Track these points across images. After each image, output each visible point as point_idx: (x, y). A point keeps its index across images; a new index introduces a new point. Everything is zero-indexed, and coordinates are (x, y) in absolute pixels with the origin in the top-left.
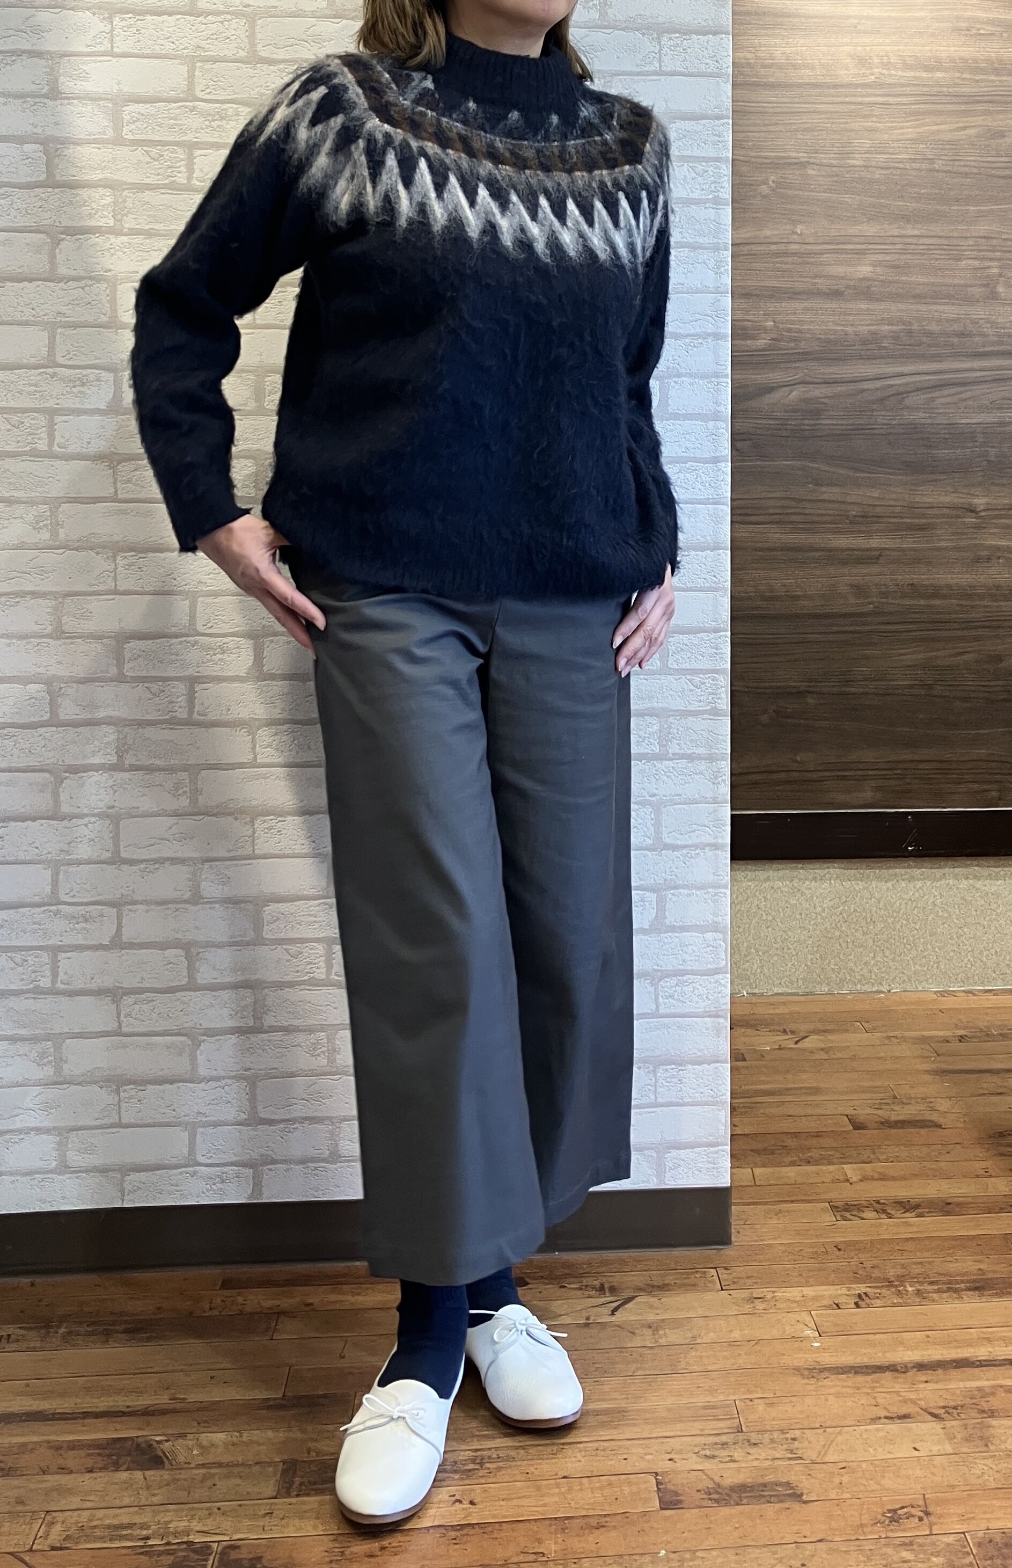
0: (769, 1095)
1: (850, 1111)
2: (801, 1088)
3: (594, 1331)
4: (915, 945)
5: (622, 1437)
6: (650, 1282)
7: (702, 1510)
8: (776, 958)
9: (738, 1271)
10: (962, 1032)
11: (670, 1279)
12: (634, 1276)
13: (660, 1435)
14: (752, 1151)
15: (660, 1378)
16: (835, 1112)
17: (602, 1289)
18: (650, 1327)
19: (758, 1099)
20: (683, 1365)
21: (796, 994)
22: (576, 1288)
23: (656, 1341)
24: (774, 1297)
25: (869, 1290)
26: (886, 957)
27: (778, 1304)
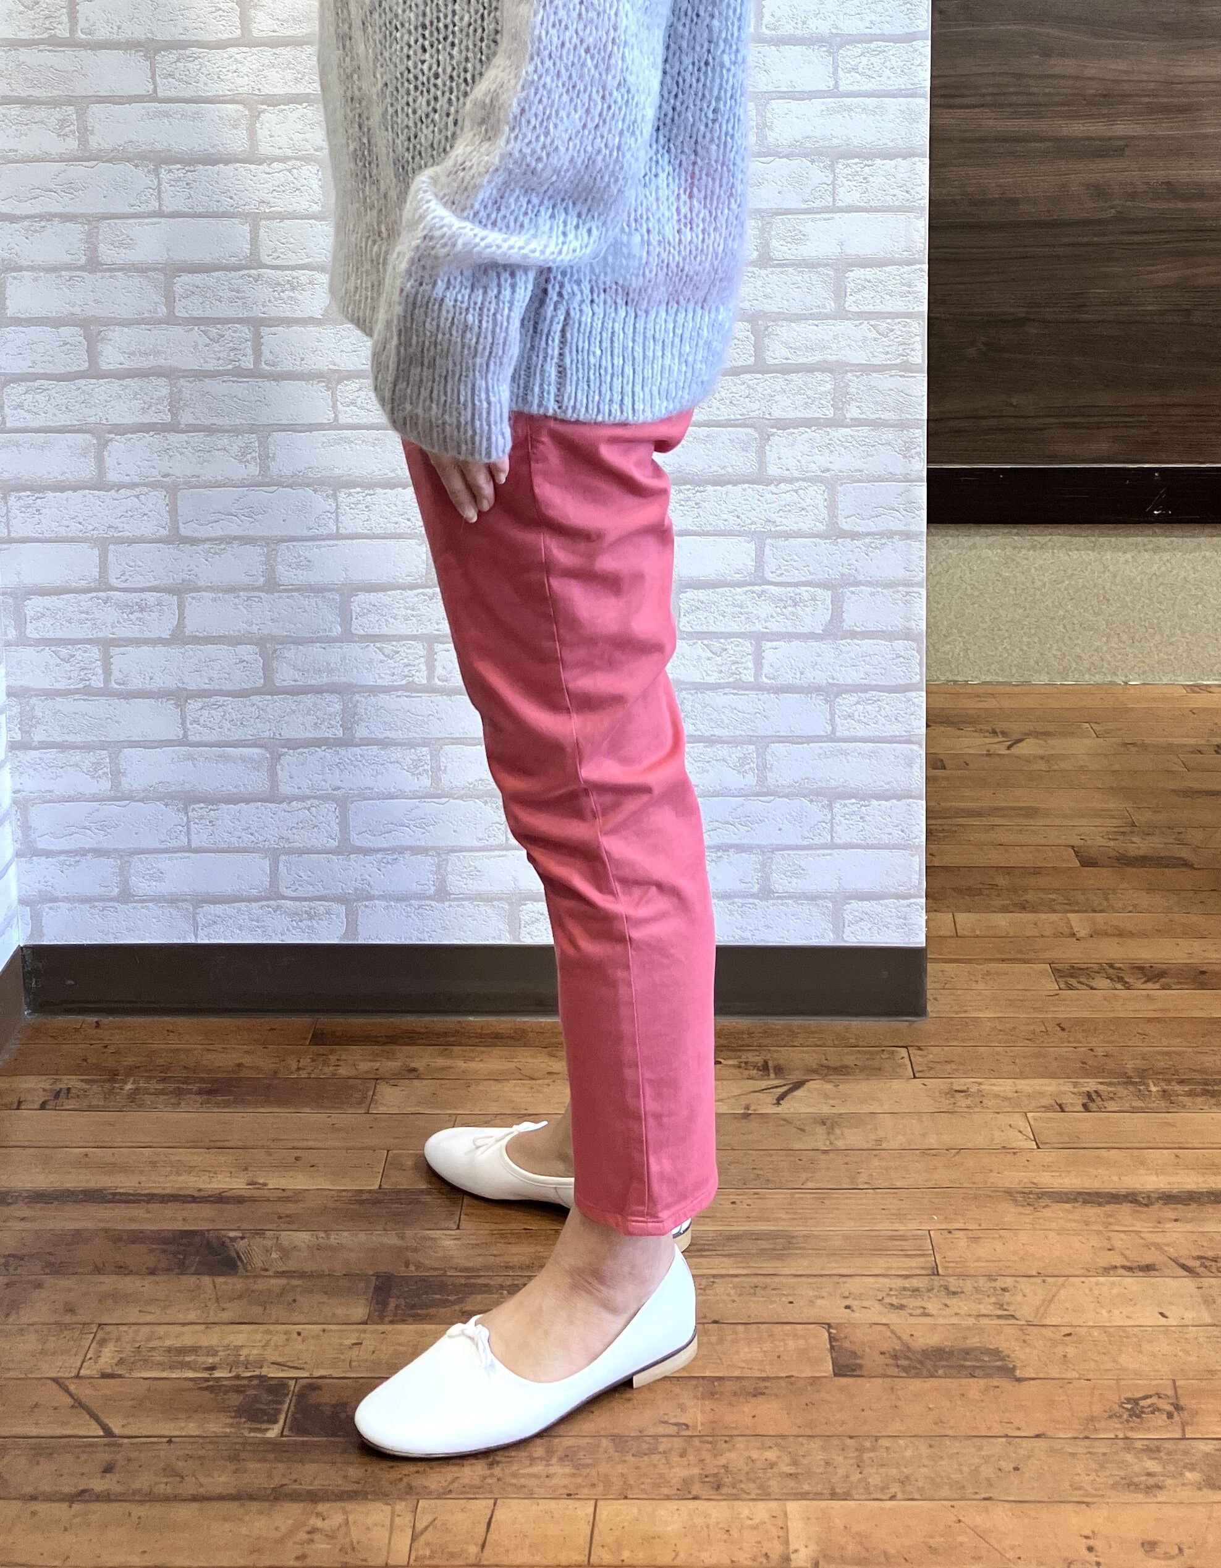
0: (973, 816)
1: (1076, 842)
2: (1014, 808)
3: (754, 1124)
4: (1160, 628)
5: (787, 1271)
6: (825, 1063)
7: (886, 1380)
8: (983, 640)
9: (936, 1053)
11: (850, 1060)
12: (805, 1052)
13: (834, 1272)
14: (954, 889)
15: (836, 1194)
16: (1058, 841)
17: (765, 1068)
18: (824, 1123)
19: (961, 821)
20: (863, 1178)
21: (1009, 684)
22: (734, 1066)
23: (831, 1143)
24: (979, 1091)
25: (1101, 1087)
26: (1121, 642)
27: (985, 1101)
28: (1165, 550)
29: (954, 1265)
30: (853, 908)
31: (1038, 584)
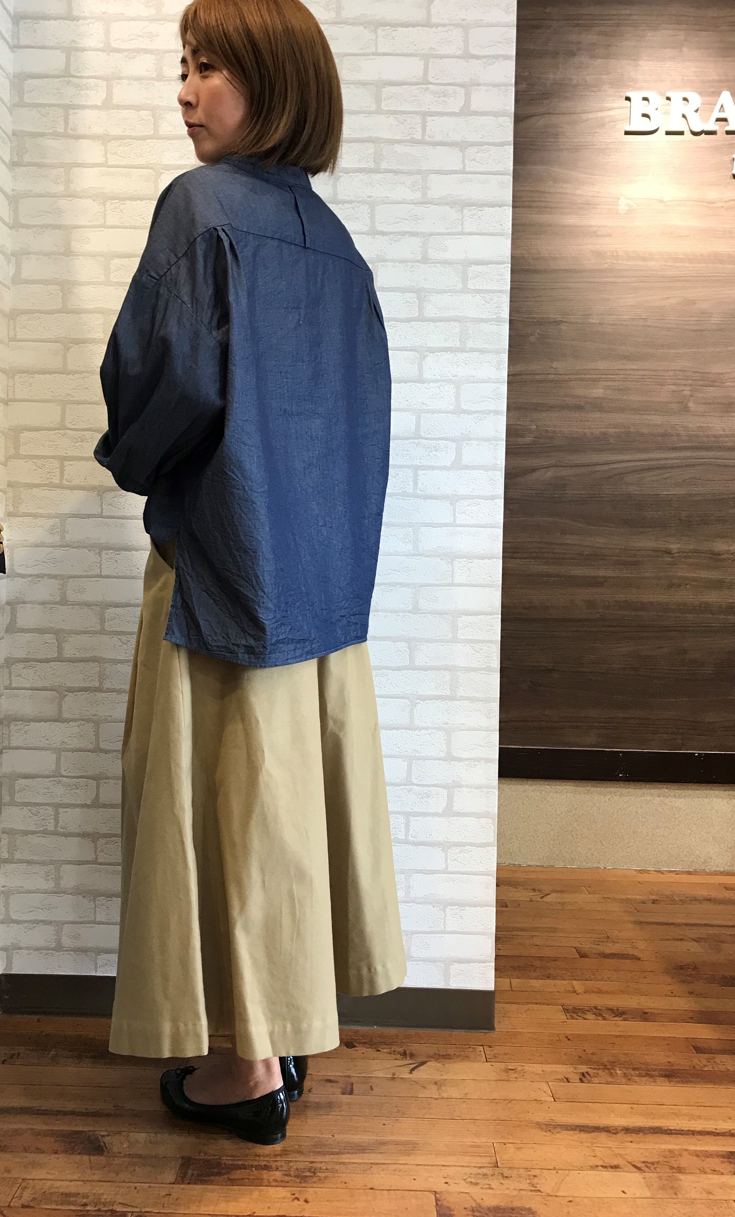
0: (522, 931)
1: (577, 945)
2: (544, 928)
3: (397, 1084)
5: (412, 1162)
6: (437, 1052)
8: (529, 842)
9: (497, 1050)
10: (654, 897)
11: (451, 1051)
12: (427, 1047)
13: (439, 1163)
14: (511, 967)
15: (442, 1122)
16: (567, 945)
17: (404, 1054)
18: (436, 1084)
19: (515, 933)
20: (457, 1113)
21: (543, 867)
22: (387, 1052)
23: (440, 1095)
24: (522, 1070)
25: (589, 1070)
26: (603, 845)
27: (525, 1074)
28: (626, 796)
29: (507, 1162)
30: (455, 968)
31: (558, 813)
